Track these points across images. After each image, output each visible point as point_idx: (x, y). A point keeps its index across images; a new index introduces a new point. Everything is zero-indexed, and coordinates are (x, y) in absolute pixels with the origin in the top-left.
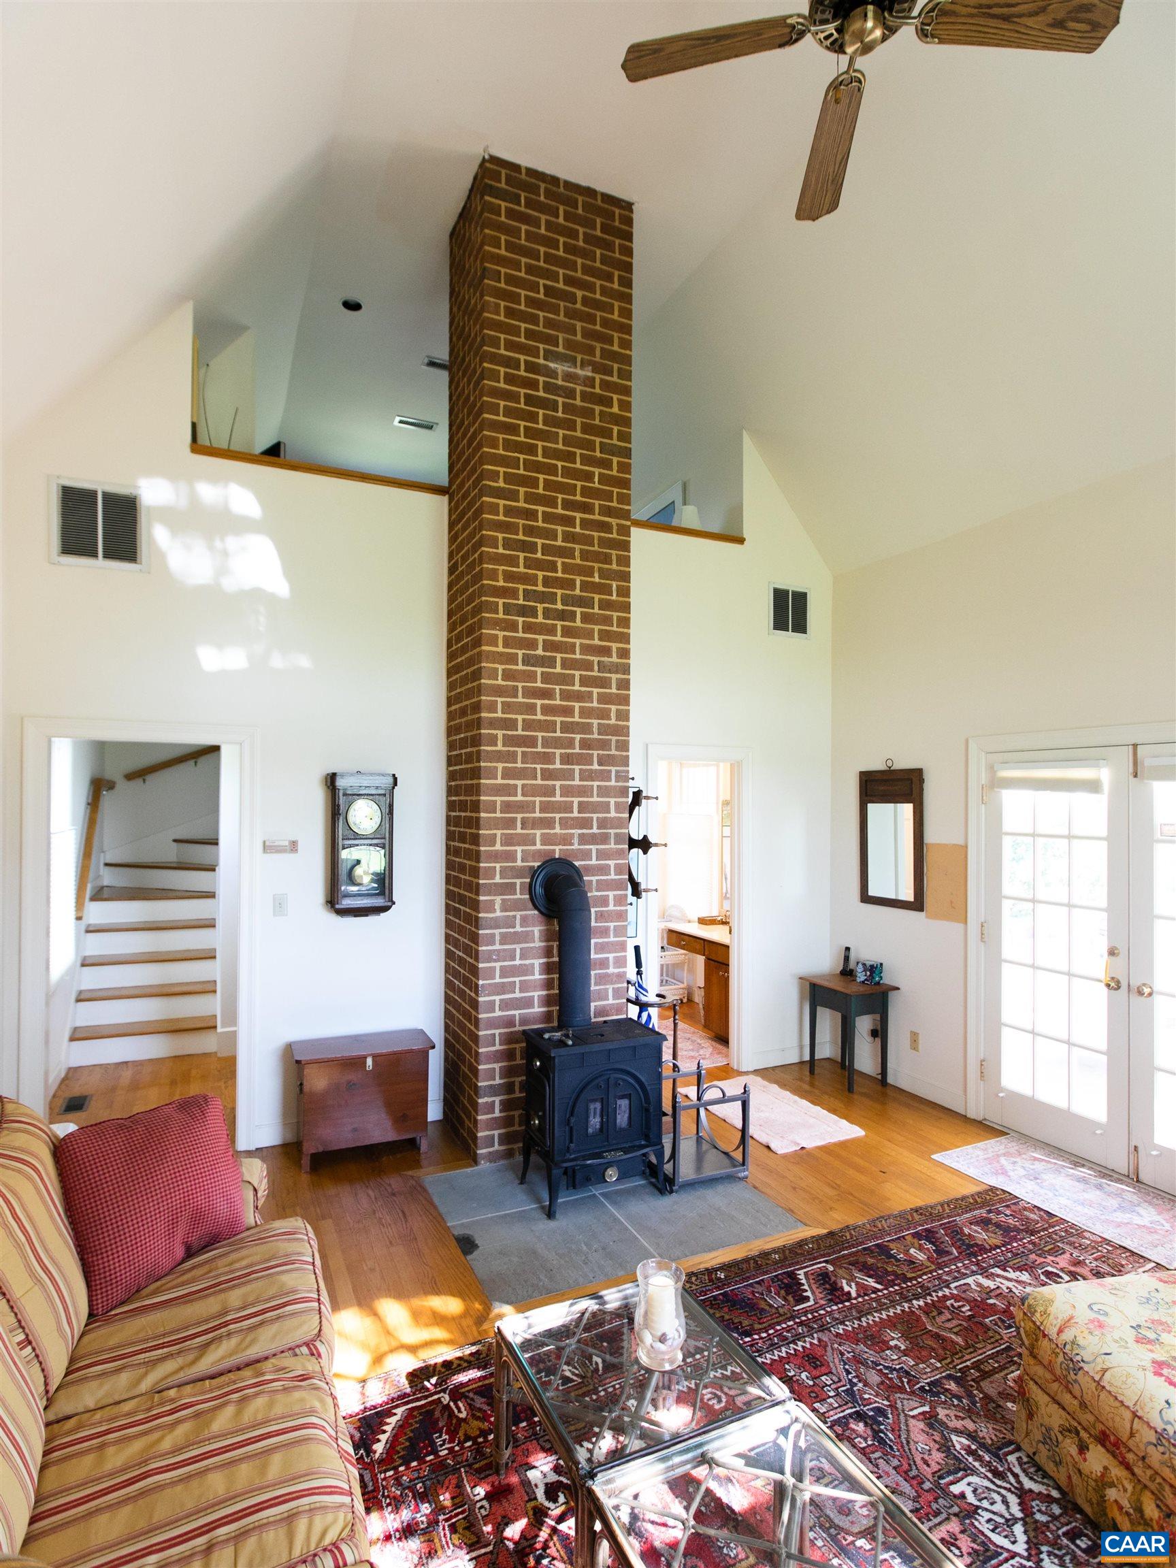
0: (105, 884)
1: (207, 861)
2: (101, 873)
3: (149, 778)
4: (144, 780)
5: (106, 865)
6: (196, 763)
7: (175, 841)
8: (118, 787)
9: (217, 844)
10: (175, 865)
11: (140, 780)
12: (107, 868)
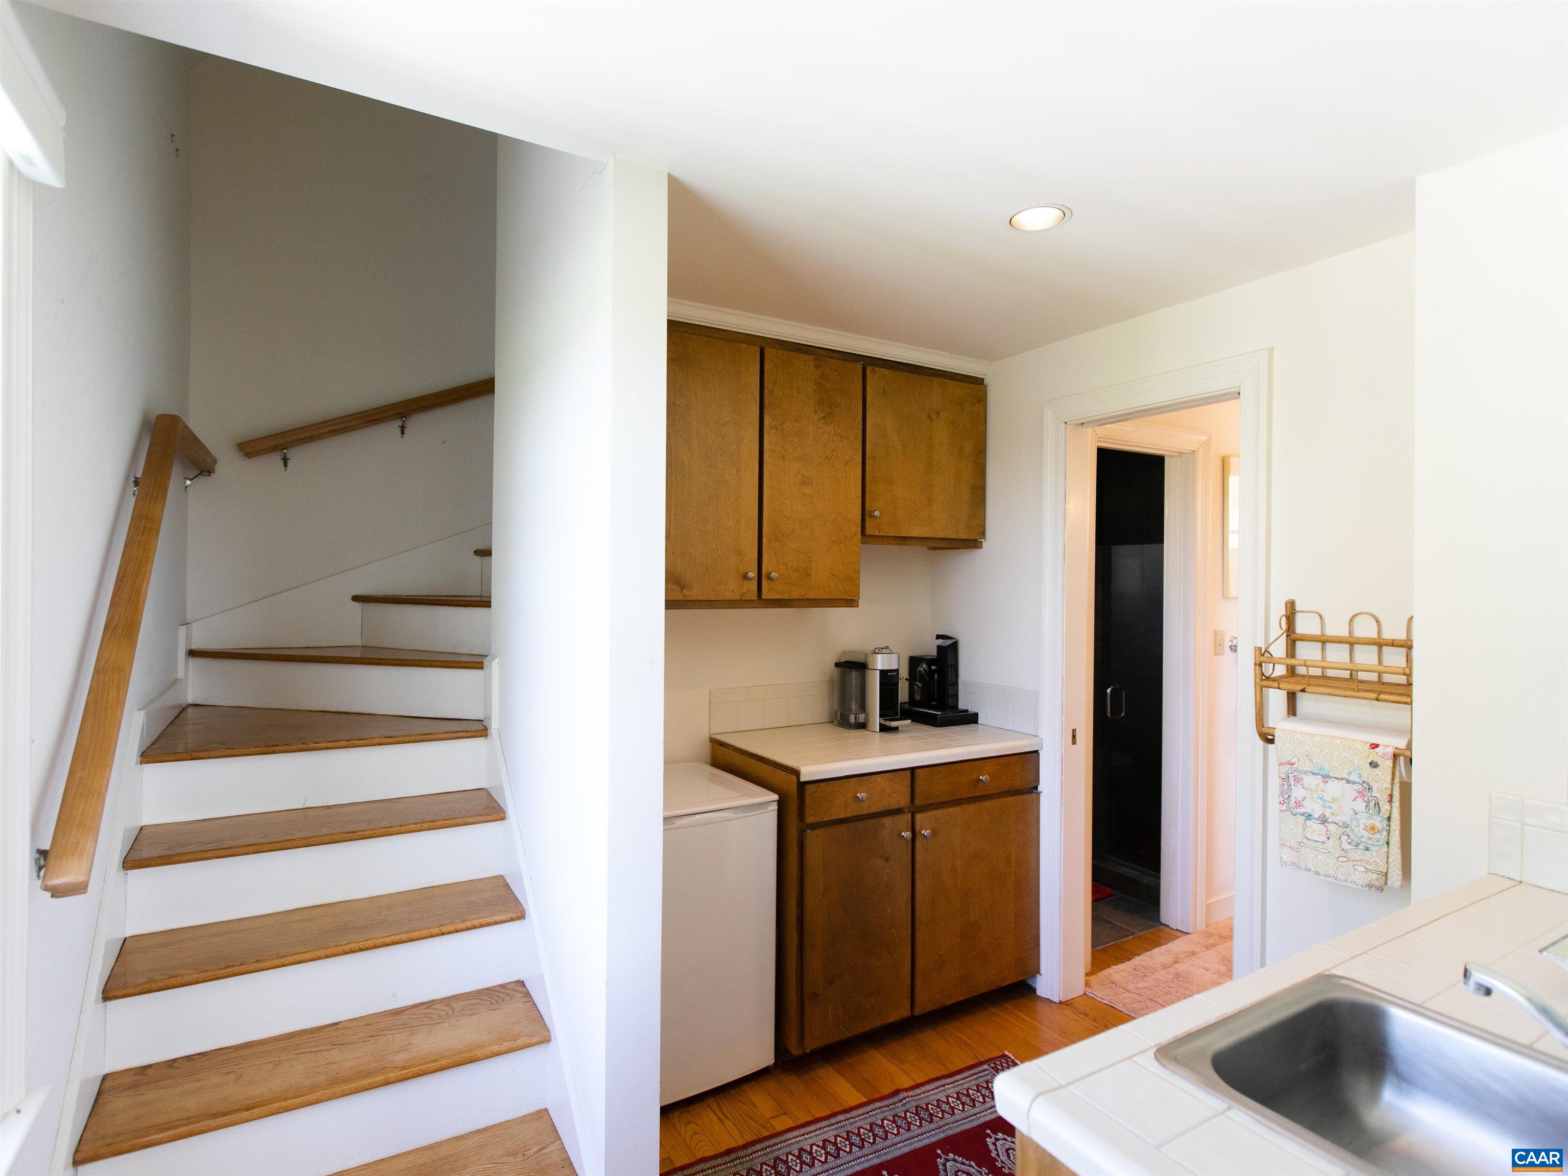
0: (190, 700)
1: (468, 646)
2: (181, 674)
3: (300, 456)
4: (285, 461)
5: (192, 653)
6: (403, 429)
7: (356, 598)
8: (221, 469)
9: (484, 602)
10: (357, 654)
11: (275, 459)
12: (194, 662)
